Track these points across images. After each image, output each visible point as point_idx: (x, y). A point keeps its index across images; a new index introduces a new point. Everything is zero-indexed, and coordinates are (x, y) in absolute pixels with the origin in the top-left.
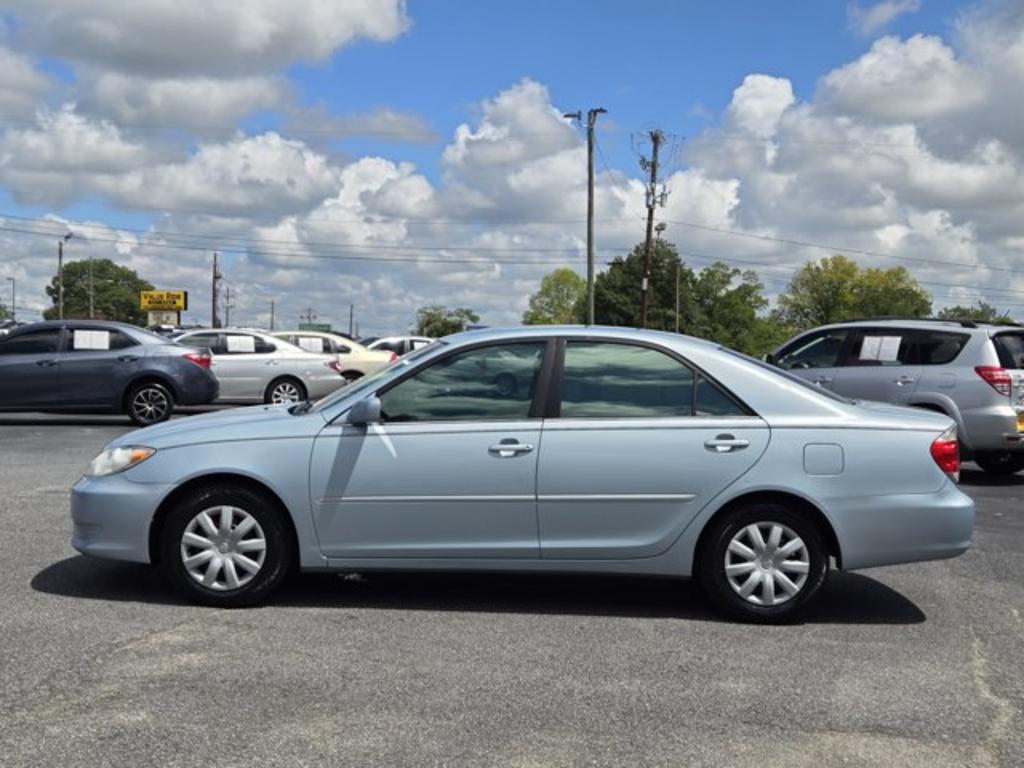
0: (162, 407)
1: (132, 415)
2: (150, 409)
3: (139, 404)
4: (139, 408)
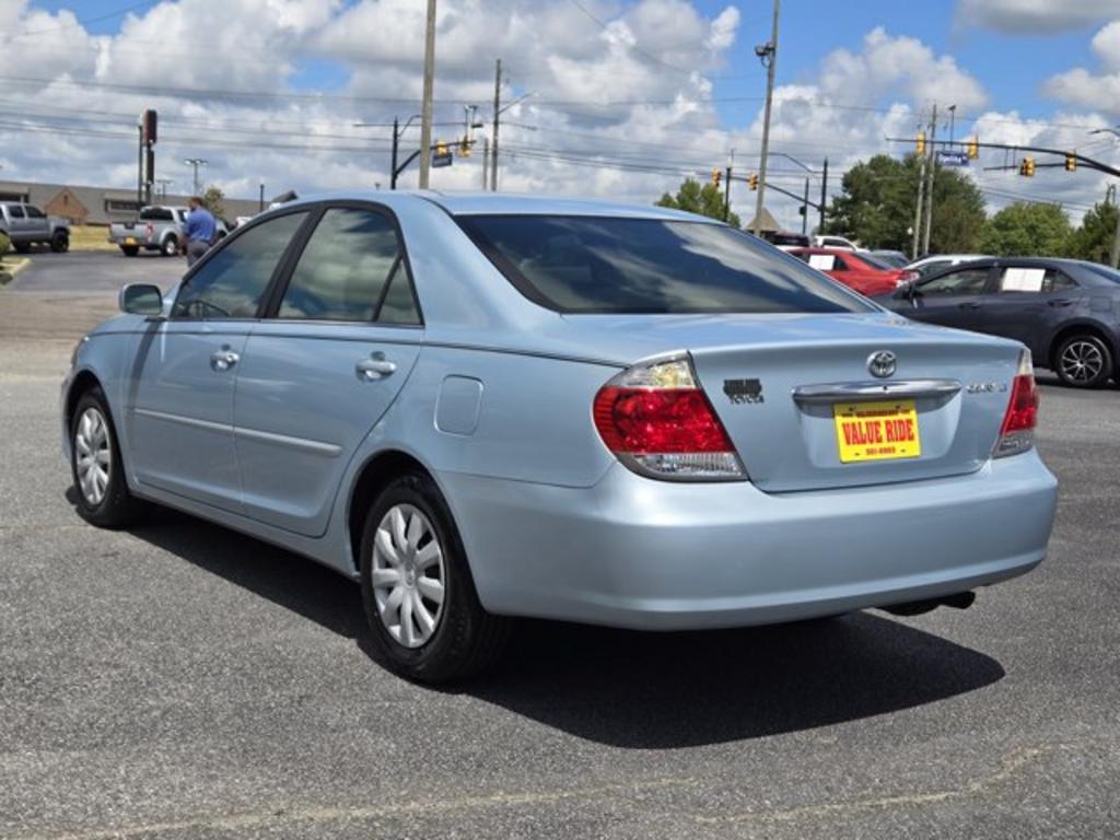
0: (1096, 364)
1: (1059, 373)
2: (1079, 365)
3: (1069, 360)
4: (1068, 364)
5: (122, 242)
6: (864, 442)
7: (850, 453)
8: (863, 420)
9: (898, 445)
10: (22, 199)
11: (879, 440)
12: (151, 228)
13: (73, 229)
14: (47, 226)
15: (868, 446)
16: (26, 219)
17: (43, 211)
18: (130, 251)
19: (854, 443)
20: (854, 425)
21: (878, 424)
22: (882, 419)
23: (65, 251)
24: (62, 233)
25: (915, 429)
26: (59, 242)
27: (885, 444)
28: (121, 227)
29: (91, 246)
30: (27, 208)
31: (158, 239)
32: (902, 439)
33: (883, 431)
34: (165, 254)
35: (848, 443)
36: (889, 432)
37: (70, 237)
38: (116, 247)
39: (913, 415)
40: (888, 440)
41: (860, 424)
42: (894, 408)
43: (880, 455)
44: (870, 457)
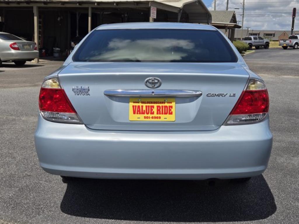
5: (282, 45)
6: (143, 113)
7: (134, 117)
8: (144, 105)
9: (163, 116)
10: (258, 35)
11: (152, 113)
12: (290, 41)
13: (271, 42)
14: (263, 42)
15: (146, 115)
16: (258, 40)
17: (262, 38)
18: (285, 48)
19: (137, 113)
20: (139, 107)
21: (153, 107)
22: (155, 105)
23: (268, 48)
24: (267, 43)
25: (173, 110)
26: (266, 46)
27: (155, 115)
28: (282, 41)
29: (274, 47)
30: (258, 37)
31: (293, 44)
32: (166, 113)
33: (155, 110)
34: (294, 48)
35: (134, 113)
36: (158, 110)
37: (270, 45)
38: (281, 47)
39: (173, 104)
40: (157, 113)
41: (142, 106)
42: (163, 101)
43: (151, 119)
44: (146, 120)
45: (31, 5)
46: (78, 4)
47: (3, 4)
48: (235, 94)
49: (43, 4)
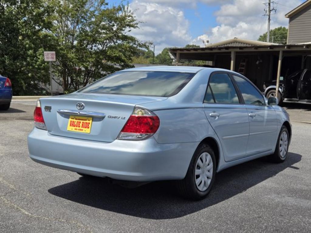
6: (75, 126)
7: (70, 128)
8: (76, 121)
9: (84, 129)
11: (79, 127)
15: (76, 128)
19: (72, 126)
20: (73, 121)
21: (80, 122)
22: (82, 121)
25: (90, 126)
32: (86, 128)
33: (81, 125)
35: (70, 126)
36: (83, 125)
39: (91, 121)
40: (82, 127)
41: (75, 122)
42: (86, 119)
43: (78, 131)
44: (75, 131)
45: (229, 50)
46: (269, 48)
47: (208, 50)
48: (125, 118)
49: (238, 49)
